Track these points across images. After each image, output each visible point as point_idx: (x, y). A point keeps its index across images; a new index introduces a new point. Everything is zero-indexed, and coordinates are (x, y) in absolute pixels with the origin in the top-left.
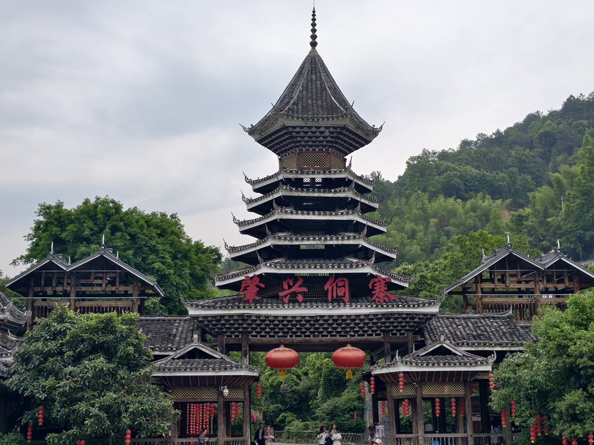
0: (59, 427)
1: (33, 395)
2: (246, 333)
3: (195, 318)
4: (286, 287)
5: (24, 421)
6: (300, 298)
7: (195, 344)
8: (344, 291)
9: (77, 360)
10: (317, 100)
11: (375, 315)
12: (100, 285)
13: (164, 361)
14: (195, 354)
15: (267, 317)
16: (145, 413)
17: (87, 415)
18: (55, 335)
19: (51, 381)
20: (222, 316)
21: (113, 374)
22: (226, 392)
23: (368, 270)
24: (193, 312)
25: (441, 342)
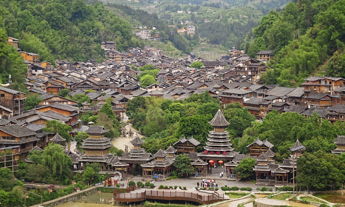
0: (180, 172)
1: (176, 167)
2: (206, 158)
4: (211, 152)
5: (176, 170)
7: (198, 160)
8: (219, 153)
11: (224, 157)
12: (188, 145)
13: (194, 162)
15: (208, 156)
16: (189, 171)
17: (182, 171)
18: (179, 159)
20: (202, 156)
22: (202, 167)
23: (222, 150)
24: (198, 155)
25: (233, 161)
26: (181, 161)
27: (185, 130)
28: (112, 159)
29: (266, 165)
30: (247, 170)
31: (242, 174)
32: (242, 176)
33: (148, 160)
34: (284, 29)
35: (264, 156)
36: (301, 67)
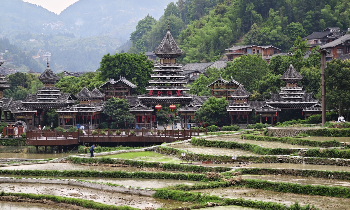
0: (114, 121)
1: (108, 115)
2: (151, 102)
3: (140, 99)
4: (158, 92)
5: (107, 120)
6: (161, 95)
7: (140, 104)
8: (171, 93)
9: (116, 109)
10: (168, 47)
11: (177, 98)
12: (121, 87)
13: (133, 108)
14: (140, 106)
15: (155, 99)
16: (129, 119)
17: (118, 119)
18: (112, 103)
19: (111, 113)
20: (145, 99)
21: (123, 111)
22: (146, 114)
23: (176, 89)
24: (139, 98)
25: (191, 104)
26: (115, 105)
27: (111, 73)
28: (9, 103)
29: (245, 103)
30: (216, 113)
31: (209, 120)
32: (209, 122)
33: (67, 102)
34: (172, 23)
35: (241, 91)
36: (211, 44)
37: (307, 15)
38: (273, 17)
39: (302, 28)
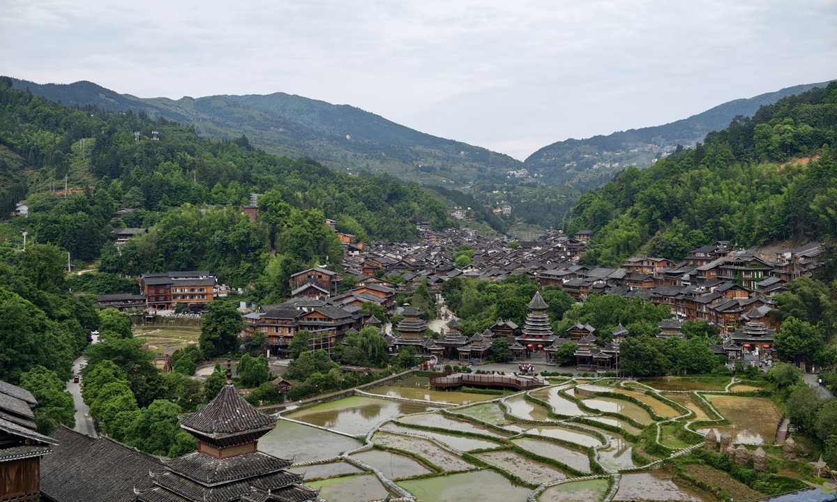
4: (530, 335)
6: (533, 337)
13: (512, 346)
14: (516, 345)
15: (528, 340)
20: (521, 339)
21: (503, 349)
23: (541, 334)
24: (516, 339)
25: (553, 345)
26: (499, 345)
27: (502, 313)
28: (427, 341)
29: (587, 349)
30: (567, 354)
32: (563, 361)
33: (464, 343)
35: (585, 340)
36: (621, 247)
37: (707, 223)
38: (676, 225)
39: (702, 235)
